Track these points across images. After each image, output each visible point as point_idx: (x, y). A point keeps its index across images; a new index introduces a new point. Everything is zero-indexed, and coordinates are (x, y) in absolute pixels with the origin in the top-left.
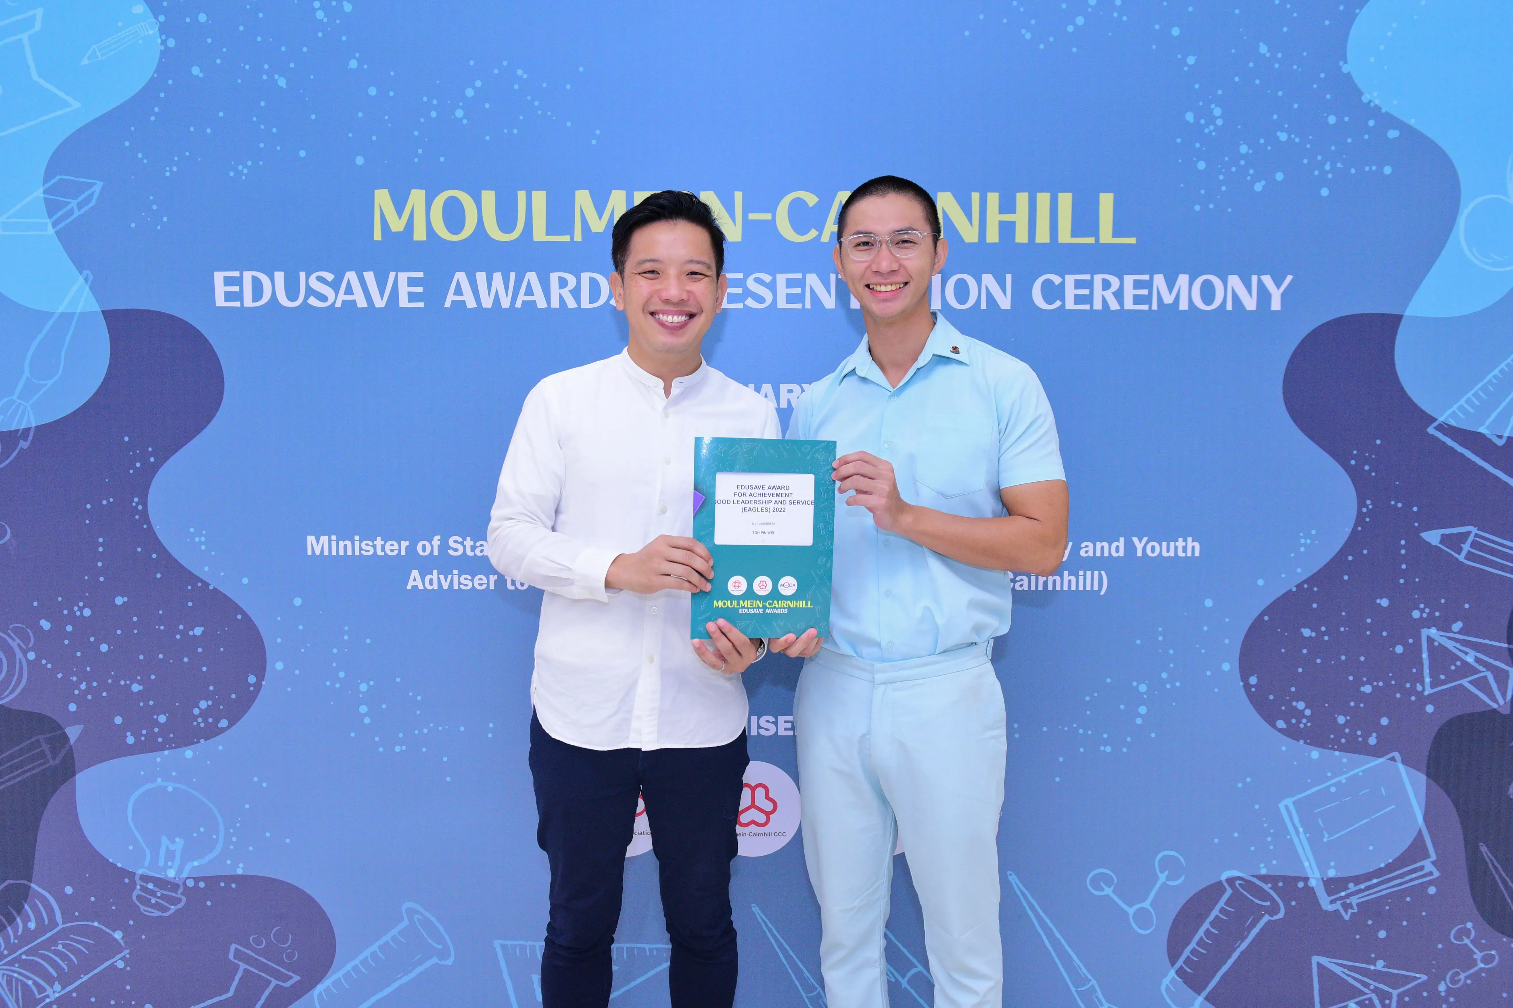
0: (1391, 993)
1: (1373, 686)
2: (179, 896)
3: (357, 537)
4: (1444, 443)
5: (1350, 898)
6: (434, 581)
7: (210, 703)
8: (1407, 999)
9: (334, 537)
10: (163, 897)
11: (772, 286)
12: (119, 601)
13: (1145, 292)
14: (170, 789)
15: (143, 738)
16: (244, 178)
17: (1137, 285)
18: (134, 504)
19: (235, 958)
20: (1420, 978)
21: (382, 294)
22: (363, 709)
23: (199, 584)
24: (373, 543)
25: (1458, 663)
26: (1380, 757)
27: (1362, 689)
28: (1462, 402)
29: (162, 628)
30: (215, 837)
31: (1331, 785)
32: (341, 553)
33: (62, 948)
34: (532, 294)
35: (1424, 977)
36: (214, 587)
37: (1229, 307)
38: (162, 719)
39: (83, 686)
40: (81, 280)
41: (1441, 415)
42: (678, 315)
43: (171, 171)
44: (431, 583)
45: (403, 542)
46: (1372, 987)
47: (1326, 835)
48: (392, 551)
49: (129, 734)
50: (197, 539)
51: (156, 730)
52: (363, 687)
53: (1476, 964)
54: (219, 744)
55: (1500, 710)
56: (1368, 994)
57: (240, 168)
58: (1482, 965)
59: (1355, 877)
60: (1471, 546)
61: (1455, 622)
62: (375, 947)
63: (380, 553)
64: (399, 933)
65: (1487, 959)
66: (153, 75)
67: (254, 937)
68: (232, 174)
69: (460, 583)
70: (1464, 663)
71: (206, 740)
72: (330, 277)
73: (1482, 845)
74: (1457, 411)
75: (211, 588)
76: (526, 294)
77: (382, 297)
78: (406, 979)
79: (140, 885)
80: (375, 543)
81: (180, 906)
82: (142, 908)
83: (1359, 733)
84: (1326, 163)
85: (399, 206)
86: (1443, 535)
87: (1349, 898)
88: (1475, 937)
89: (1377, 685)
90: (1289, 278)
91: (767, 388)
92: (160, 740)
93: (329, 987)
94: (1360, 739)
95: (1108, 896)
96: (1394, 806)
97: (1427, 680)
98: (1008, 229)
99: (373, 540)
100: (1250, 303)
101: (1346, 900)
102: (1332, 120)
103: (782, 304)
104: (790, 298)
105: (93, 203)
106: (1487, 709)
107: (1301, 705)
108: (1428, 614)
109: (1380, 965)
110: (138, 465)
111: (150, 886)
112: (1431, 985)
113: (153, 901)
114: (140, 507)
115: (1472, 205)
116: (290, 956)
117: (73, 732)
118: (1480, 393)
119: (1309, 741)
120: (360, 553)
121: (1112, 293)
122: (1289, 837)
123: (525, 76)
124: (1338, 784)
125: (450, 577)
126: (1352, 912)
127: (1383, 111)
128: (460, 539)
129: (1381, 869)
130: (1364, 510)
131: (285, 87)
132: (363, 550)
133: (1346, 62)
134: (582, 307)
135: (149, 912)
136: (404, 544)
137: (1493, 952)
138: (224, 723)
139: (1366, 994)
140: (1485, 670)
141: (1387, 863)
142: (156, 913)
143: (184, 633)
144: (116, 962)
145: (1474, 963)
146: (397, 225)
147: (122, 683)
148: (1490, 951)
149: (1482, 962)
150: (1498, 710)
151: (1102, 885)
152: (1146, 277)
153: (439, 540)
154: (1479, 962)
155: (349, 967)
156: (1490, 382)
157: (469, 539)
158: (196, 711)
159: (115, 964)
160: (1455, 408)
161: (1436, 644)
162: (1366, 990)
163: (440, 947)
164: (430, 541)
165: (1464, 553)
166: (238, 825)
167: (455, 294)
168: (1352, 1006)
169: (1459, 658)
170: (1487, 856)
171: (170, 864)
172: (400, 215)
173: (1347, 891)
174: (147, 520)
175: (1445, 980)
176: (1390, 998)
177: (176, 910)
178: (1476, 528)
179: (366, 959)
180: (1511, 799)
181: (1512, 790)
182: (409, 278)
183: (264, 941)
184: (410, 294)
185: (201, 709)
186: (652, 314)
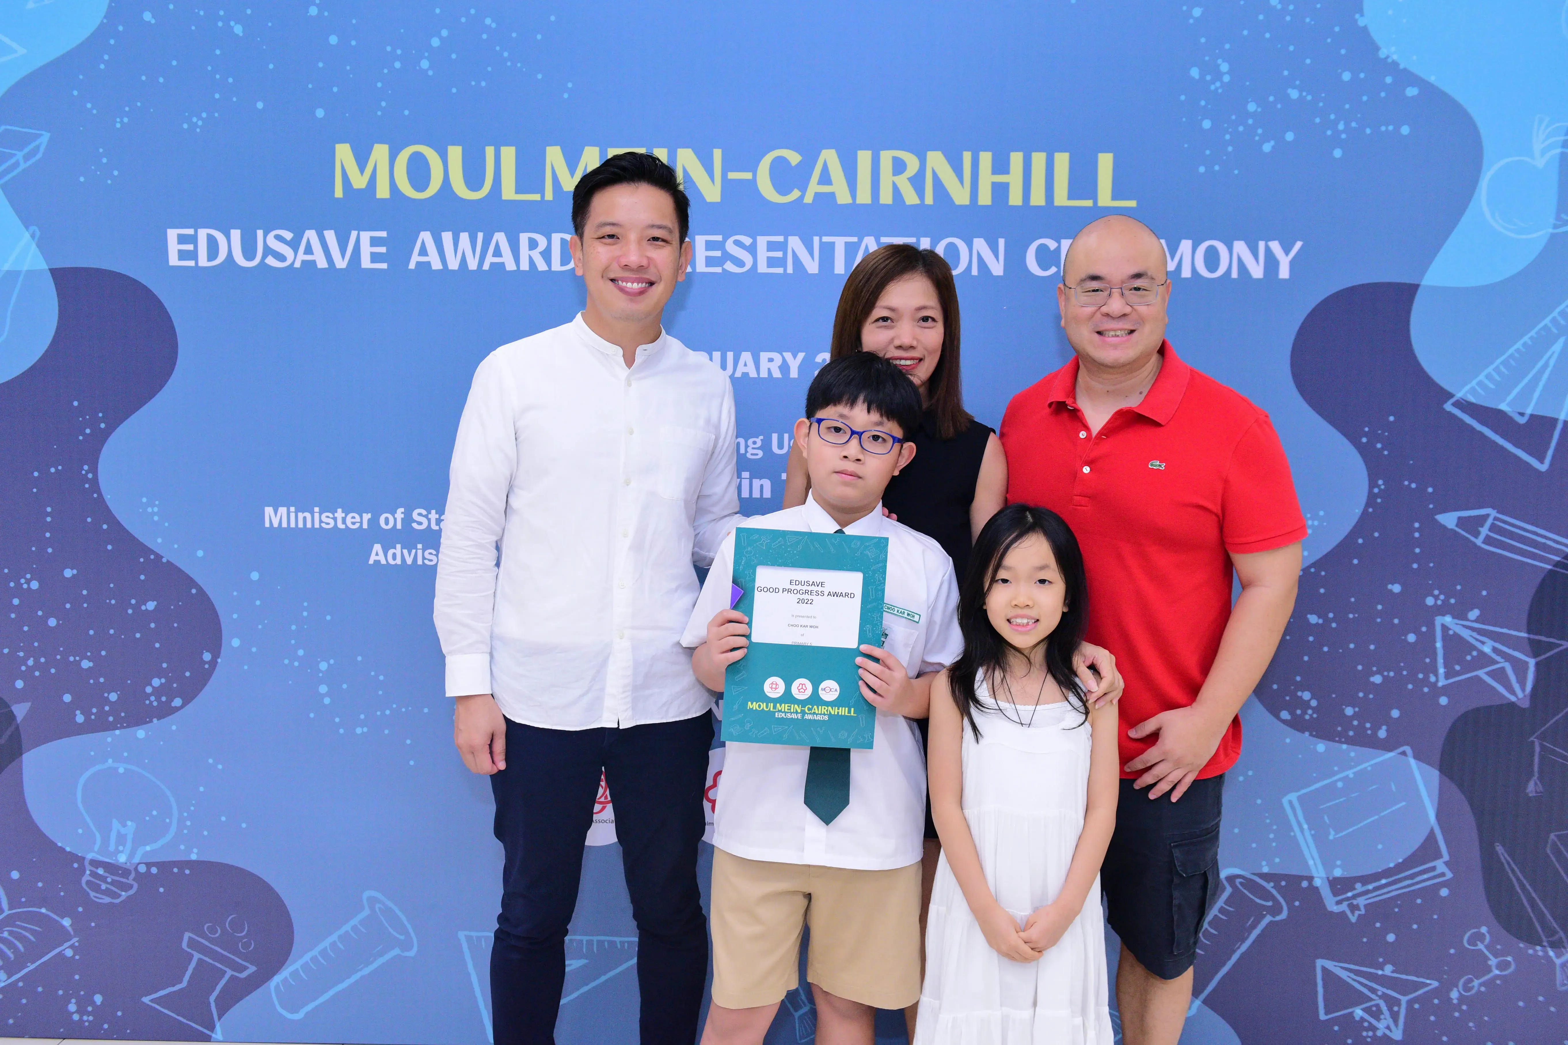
0: (1400, 1000)
1: (1383, 676)
2: (130, 881)
3: (317, 509)
4: (1461, 420)
5: (1358, 899)
6: (398, 555)
7: (163, 680)
8: (1417, 1006)
9: (292, 509)
10: (113, 883)
11: (752, 250)
12: (68, 573)
14: (121, 770)
15: (93, 717)
16: (198, 130)
18: (84, 472)
19: (188, 946)
20: (1430, 984)
21: (343, 253)
23: (152, 557)
24: (334, 515)
25: (1475, 653)
26: (1390, 750)
27: (1372, 679)
28: (1482, 377)
29: (113, 602)
30: (168, 820)
31: (1338, 779)
32: (301, 525)
33: (9, 935)
34: (501, 256)
35: (1435, 984)
36: (168, 560)
37: (1235, 274)
38: (113, 697)
39: (31, 662)
40: (27, 236)
41: (1459, 391)
42: (638, 283)
43: (122, 122)
44: (394, 557)
45: (364, 515)
46: (1380, 993)
47: (1332, 833)
48: (354, 523)
49: (78, 712)
50: (150, 510)
51: (107, 708)
52: (323, 666)
53: (1490, 971)
54: (172, 724)
55: (1519, 704)
56: (1374, 1000)
57: (195, 119)
58: (1497, 972)
59: (1362, 876)
60: (1490, 530)
61: (1472, 609)
62: (334, 937)
63: (341, 526)
64: (360, 923)
65: (1503, 966)
66: (102, 21)
67: (208, 927)
68: (185, 126)
69: (424, 558)
70: (1481, 653)
71: (158, 720)
72: (288, 235)
73: (1498, 845)
74: (1477, 387)
75: (164, 560)
76: (493, 256)
77: (343, 258)
78: (367, 971)
79: (90, 870)
81: (131, 892)
82: (92, 894)
83: (1368, 725)
84: (1339, 123)
85: (362, 162)
86: (1459, 518)
87: (1356, 899)
88: (1489, 944)
89: (1388, 676)
90: (1299, 245)
91: (746, 356)
92: (111, 719)
93: (286, 978)
94: (1369, 732)
96: (1404, 803)
97: (1441, 670)
98: (1000, 191)
99: (334, 512)
100: (1257, 271)
101: (1352, 901)
102: (1346, 76)
103: (762, 268)
104: (771, 262)
105: (39, 156)
106: (1504, 702)
107: (1306, 695)
108: (1442, 600)
109: (1388, 970)
110: (88, 431)
111: (101, 871)
112: (1442, 992)
113: (104, 887)
114: (90, 476)
115: (1495, 168)
116: (246, 945)
117: (20, 710)
118: (1502, 368)
119: (1314, 733)
120: (320, 525)
122: (1292, 834)
123: (494, 25)
124: (1345, 779)
125: (414, 551)
126: (1360, 915)
127: (1402, 66)
128: (424, 512)
129: (1390, 868)
130: (1376, 490)
131: (241, 34)
132: (323, 522)
133: (1362, 15)
134: (553, 269)
135: (99, 898)
136: (367, 517)
137: (1509, 959)
138: (177, 702)
139: (1371, 1000)
140: (1502, 660)
141: (1396, 862)
142: (107, 900)
143: (137, 608)
144: (64, 950)
145: (1489, 970)
146: (359, 182)
147: (72, 659)
148: (1506, 957)
149: (1497, 969)
150: (1517, 703)
153: (402, 513)
154: (1494, 969)
155: (307, 957)
156: (1511, 356)
157: (433, 512)
158: (149, 690)
159: (63, 952)
160: (1474, 383)
161: (1451, 633)
162: (1373, 996)
163: (402, 937)
164: (393, 514)
165: (1482, 537)
166: (192, 808)
167: (419, 255)
168: (1358, 1012)
169: (1475, 648)
170: (1504, 857)
171: (121, 848)
172: (362, 171)
173: (1355, 892)
174: (97, 489)
175: (1457, 986)
176: (1399, 1005)
177: (128, 897)
178: (1496, 511)
179: (325, 949)
180: (1530, 797)
181: (1532, 788)
182: (371, 238)
183: (219, 931)
184: (372, 254)
185: (153, 687)
186: (612, 280)
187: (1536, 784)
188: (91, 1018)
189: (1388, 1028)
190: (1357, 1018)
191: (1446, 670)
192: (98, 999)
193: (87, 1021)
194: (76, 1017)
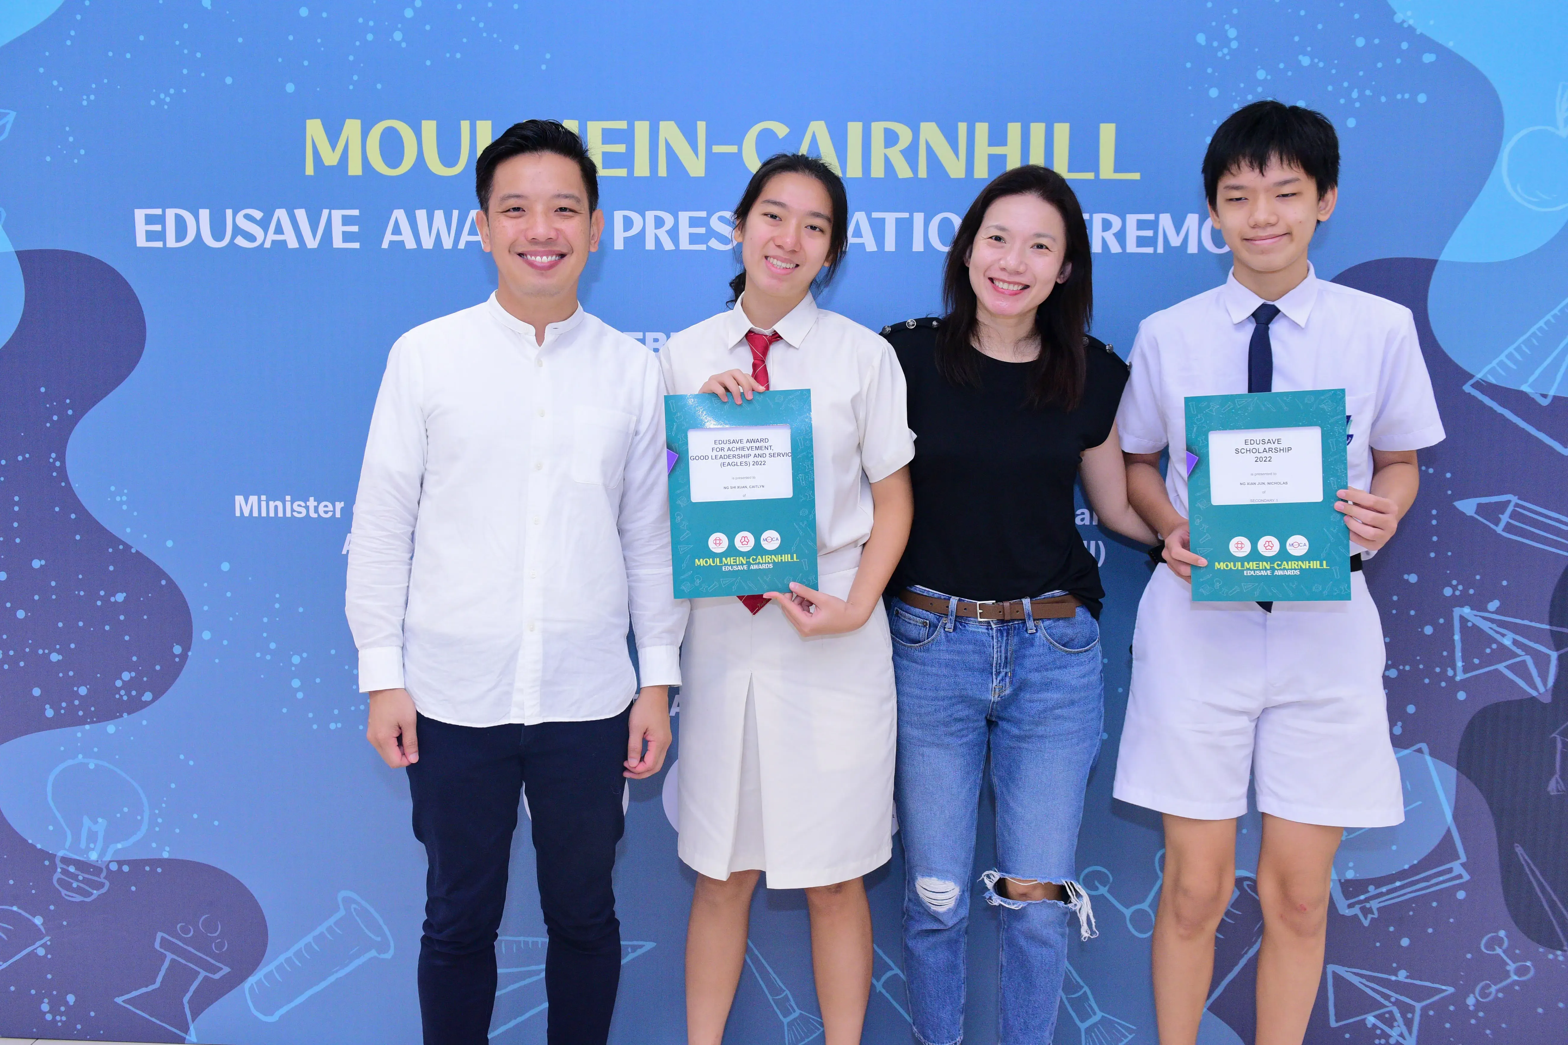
0: (1414, 1007)
1: (1398, 670)
2: (102, 880)
3: (288, 498)
4: (1482, 403)
5: (1371, 902)
7: (133, 674)
8: (1431, 1013)
9: (263, 498)
10: (85, 881)
12: (37, 564)
13: (1149, 233)
14: (92, 766)
15: (63, 712)
16: (166, 107)
17: (1141, 225)
18: (51, 460)
19: (161, 947)
20: (1446, 990)
21: (314, 232)
22: (296, 683)
23: (121, 547)
24: (306, 504)
25: (1494, 646)
26: (1405, 747)
28: (1502, 357)
29: (82, 593)
32: (272, 514)
35: (1451, 990)
36: (137, 551)
38: (83, 691)
41: (1480, 372)
42: (548, 255)
43: (88, 99)
45: (337, 504)
46: (1393, 1000)
48: (326, 512)
49: (47, 706)
50: (118, 499)
51: (77, 702)
52: (296, 660)
53: (1509, 977)
54: (142, 719)
55: (1541, 699)
56: (1388, 1007)
57: (162, 96)
58: (1516, 978)
59: (1376, 879)
60: (1511, 517)
61: (1492, 600)
62: (309, 938)
63: (313, 515)
64: (335, 924)
65: (1521, 971)
67: (181, 927)
68: (153, 103)
70: (1502, 646)
71: (129, 714)
72: (258, 215)
73: (1517, 846)
74: (1498, 368)
75: (133, 551)
76: (469, 234)
77: (314, 237)
78: (342, 973)
79: (61, 868)
80: (308, 503)
81: (103, 891)
82: (64, 892)
84: (1353, 91)
85: (333, 138)
86: (1479, 505)
87: (1368, 902)
88: (1507, 948)
89: (1403, 670)
92: (81, 713)
93: (261, 979)
95: (1103, 895)
96: (1420, 803)
97: (1459, 664)
98: (997, 163)
99: (306, 500)
101: (1365, 904)
102: (1360, 42)
105: (6, 134)
106: (1524, 698)
108: (1460, 591)
109: (1402, 975)
110: (55, 418)
111: (72, 869)
112: (1458, 999)
113: (75, 885)
114: (58, 464)
115: (1516, 138)
118: (1523, 347)
120: (292, 514)
121: (1114, 234)
126: (1372, 918)
127: (1418, 32)
129: (1405, 870)
131: (210, 8)
132: (295, 511)
135: (69, 896)
136: (339, 505)
137: (1529, 964)
138: (148, 696)
139: (1385, 1006)
140: (1523, 653)
141: (1411, 864)
142: (78, 898)
143: (106, 600)
144: (36, 949)
145: (1507, 975)
146: (331, 158)
147: (41, 652)
148: (1526, 962)
149: (1516, 974)
150: (1538, 698)
151: (1097, 883)
152: (1151, 217)
154: (1512, 974)
155: (282, 959)
156: (1534, 334)
158: (119, 683)
159: (35, 951)
160: (1494, 363)
161: (1470, 624)
162: (1386, 1003)
163: (379, 939)
165: (1502, 524)
166: (164, 805)
167: (393, 233)
168: (1371, 1020)
169: (1495, 641)
170: (1524, 858)
171: (92, 846)
172: (333, 147)
173: (1367, 895)
174: (65, 478)
175: (1474, 994)
176: (1413, 1013)
177: (99, 895)
178: (1517, 497)
179: (300, 950)
180: (1551, 796)
181: (1553, 786)
182: (343, 217)
183: (192, 930)
184: (344, 233)
185: (123, 681)
186: (520, 255)
187: (1557, 782)
188: (64, 1018)
189: (1401, 1035)
190: (1369, 1026)
191: (1464, 664)
192: (71, 999)
193: (59, 1021)
194: (49, 1017)
